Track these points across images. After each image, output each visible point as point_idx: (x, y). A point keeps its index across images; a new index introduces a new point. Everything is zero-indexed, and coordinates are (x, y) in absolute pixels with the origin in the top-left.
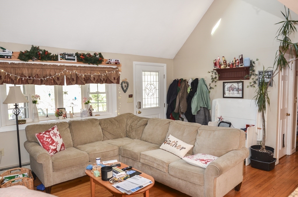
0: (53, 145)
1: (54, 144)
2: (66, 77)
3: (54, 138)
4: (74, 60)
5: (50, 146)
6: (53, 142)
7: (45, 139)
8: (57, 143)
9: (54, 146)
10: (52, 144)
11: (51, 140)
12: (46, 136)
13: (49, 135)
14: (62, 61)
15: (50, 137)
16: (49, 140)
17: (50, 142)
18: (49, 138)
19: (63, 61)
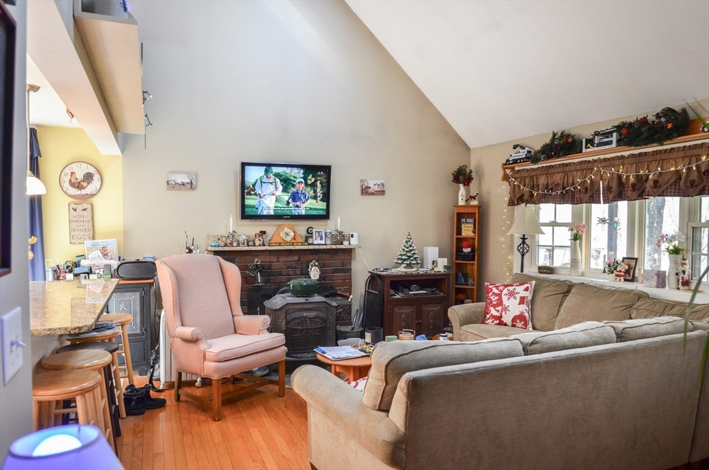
0: (497, 308)
1: (499, 308)
2: (603, 184)
3: (504, 298)
4: (610, 143)
5: (492, 309)
6: (500, 303)
7: (490, 295)
8: (506, 309)
9: (498, 311)
10: (495, 306)
11: (497, 300)
12: (495, 290)
13: (501, 291)
14: (588, 150)
15: (500, 295)
16: (494, 299)
17: (494, 303)
18: (496, 295)
19: (592, 149)
